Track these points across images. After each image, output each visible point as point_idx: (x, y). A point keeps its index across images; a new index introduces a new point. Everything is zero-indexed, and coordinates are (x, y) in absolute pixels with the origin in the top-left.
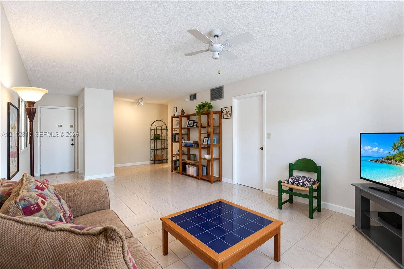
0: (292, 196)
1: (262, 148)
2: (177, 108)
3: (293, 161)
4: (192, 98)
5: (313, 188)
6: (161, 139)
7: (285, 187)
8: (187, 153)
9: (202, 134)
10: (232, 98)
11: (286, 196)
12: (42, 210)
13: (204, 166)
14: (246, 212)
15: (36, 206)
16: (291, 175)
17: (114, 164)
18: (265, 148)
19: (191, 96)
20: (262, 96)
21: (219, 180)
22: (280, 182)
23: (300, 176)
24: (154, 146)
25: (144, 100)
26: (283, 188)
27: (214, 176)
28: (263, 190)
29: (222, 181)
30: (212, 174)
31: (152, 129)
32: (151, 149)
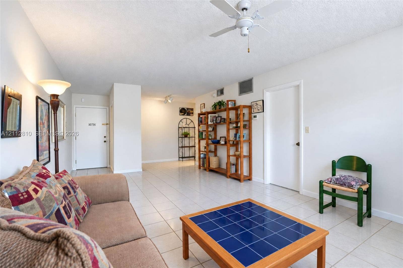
0: (335, 198)
1: (298, 144)
2: (205, 104)
3: (336, 159)
4: (219, 93)
5: (362, 189)
6: (188, 137)
7: (328, 187)
8: (214, 151)
9: (230, 130)
10: (263, 90)
11: (327, 199)
12: (34, 199)
13: (233, 165)
14: (279, 216)
15: (25, 195)
16: (334, 175)
17: (142, 161)
18: (302, 144)
19: (218, 91)
20: (298, 87)
21: (249, 178)
22: (321, 183)
23: (345, 176)
24: (182, 143)
25: (171, 97)
26: (325, 188)
27: (244, 174)
28: (299, 192)
29: (252, 180)
30: (242, 172)
31: (179, 127)
32: (179, 147)
